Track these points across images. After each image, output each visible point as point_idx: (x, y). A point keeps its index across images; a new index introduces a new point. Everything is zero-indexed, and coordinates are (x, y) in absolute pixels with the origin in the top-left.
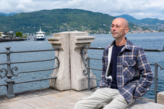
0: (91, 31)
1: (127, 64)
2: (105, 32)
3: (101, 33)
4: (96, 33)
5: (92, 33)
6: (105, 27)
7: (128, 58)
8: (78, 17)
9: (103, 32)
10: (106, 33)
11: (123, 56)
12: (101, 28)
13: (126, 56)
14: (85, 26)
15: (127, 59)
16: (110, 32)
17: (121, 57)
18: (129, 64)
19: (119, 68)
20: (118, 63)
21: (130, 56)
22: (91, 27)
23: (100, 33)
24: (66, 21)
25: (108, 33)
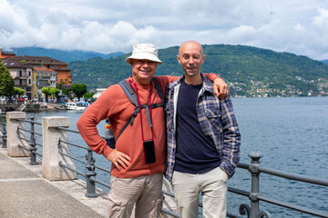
0: (269, 90)
1: (212, 114)
2: (300, 93)
3: (290, 95)
4: (280, 95)
5: (272, 94)
6: (300, 82)
7: (213, 104)
8: (244, 62)
9: (296, 94)
10: (301, 96)
11: (204, 102)
12: (292, 84)
13: (209, 102)
14: (258, 79)
15: (211, 106)
16: (310, 94)
17: (201, 104)
18: (216, 114)
19: (202, 122)
20: (199, 115)
21: (214, 102)
22: (270, 82)
23: (288, 94)
24: (220, 69)
25: (307, 96)
